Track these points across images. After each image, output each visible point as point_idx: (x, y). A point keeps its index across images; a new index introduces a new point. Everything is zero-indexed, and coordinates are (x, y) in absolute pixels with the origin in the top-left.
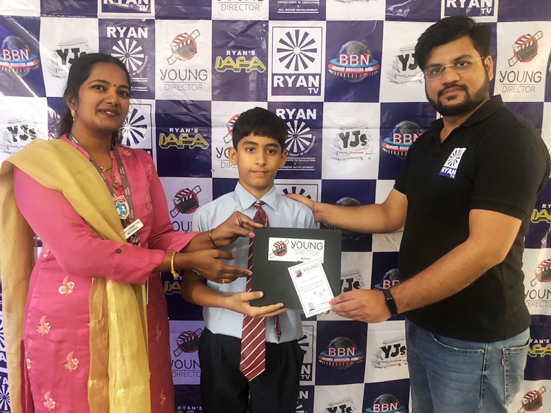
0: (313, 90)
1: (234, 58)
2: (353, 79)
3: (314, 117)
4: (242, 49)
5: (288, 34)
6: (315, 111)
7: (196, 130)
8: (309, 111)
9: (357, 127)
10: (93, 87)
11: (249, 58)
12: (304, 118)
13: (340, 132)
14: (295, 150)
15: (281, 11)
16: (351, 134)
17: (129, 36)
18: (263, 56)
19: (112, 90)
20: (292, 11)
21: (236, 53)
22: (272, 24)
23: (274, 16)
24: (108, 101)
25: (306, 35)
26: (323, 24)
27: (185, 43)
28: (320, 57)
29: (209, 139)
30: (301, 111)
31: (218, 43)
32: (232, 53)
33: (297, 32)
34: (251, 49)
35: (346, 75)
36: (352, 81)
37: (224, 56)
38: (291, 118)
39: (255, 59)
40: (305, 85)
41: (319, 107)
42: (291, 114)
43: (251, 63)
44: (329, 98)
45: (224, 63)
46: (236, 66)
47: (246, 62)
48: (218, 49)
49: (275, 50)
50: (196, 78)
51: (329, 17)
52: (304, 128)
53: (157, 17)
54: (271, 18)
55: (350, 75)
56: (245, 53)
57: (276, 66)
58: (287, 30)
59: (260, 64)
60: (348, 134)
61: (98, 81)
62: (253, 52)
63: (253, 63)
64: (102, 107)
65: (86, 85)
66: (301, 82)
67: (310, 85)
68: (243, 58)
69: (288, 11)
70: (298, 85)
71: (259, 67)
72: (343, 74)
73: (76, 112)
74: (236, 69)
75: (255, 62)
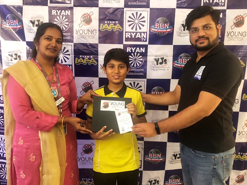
0: (143, 39)
3: (144, 51)
4: (112, 20)
5: (133, 14)
6: (144, 48)
7: (92, 57)
8: (141, 49)
9: (163, 56)
10: (46, 38)
11: (115, 24)
12: (139, 52)
13: (155, 58)
14: (135, 66)
15: (129, 3)
16: (160, 59)
17: (62, 14)
18: (122, 24)
19: (54, 40)
21: (109, 22)
22: (125, 9)
23: (126, 6)
24: (52, 45)
25: (141, 14)
26: (148, 9)
27: (87, 17)
28: (147, 24)
29: (97, 61)
30: (138, 48)
31: (101, 17)
32: (107, 22)
34: (116, 21)
35: (158, 33)
36: (161, 35)
37: (104, 24)
38: (133, 51)
39: (118, 25)
40: (140, 37)
41: (146, 47)
42: (133, 50)
43: (116, 27)
44: (150, 43)
45: (104, 27)
46: (109, 28)
47: (114, 26)
48: (101, 20)
49: (127, 21)
50: (92, 33)
51: (151, 7)
52: (139, 56)
53: (74, 6)
54: (125, 7)
55: (160, 33)
56: (113, 22)
57: (127, 28)
58: (132, 12)
59: (120, 27)
60: (159, 59)
61: (48, 36)
62: (117, 22)
63: (117, 27)
64: (49, 47)
65: (43, 37)
66: (138, 36)
67: (142, 37)
68: (113, 25)
70: (137, 37)
71: (120, 29)
72: (157, 32)
73: (38, 48)
74: (109, 30)
75: (118, 26)
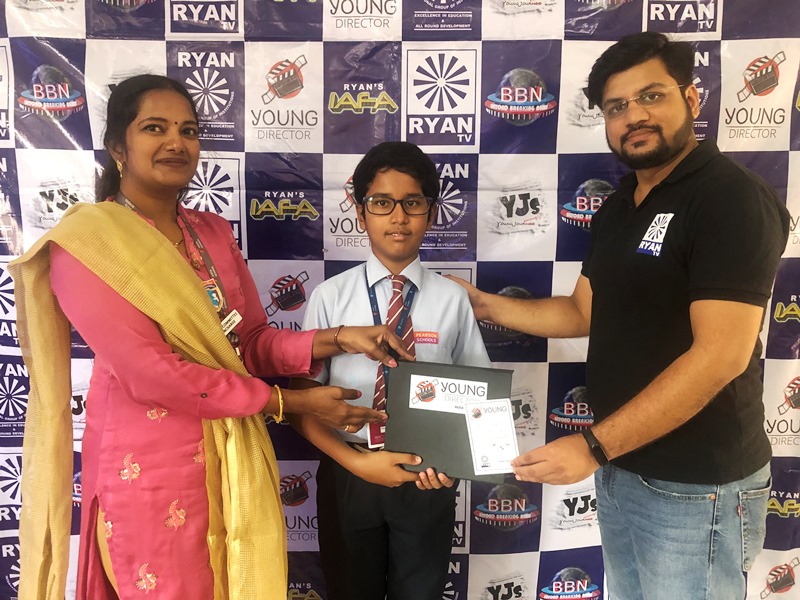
0: (463, 138)
1: (355, 94)
2: (519, 122)
3: (466, 175)
4: (366, 81)
5: (429, 61)
6: (467, 166)
7: (302, 195)
8: (458, 167)
9: (526, 189)
10: (146, 128)
12: (452, 176)
13: (502, 195)
14: (440, 222)
15: (418, 28)
16: (517, 197)
17: (208, 65)
18: (395, 91)
19: (173, 131)
20: (435, 27)
21: (357, 87)
22: (406, 46)
23: (409, 34)
24: (169, 147)
25: (454, 60)
26: (478, 45)
27: (286, 74)
28: (473, 91)
29: (319, 206)
30: (448, 166)
32: (351, 87)
33: (442, 57)
34: (378, 81)
35: (511, 116)
36: (517, 125)
37: (341, 92)
40: (453, 131)
41: (472, 160)
43: (378, 101)
44: (486, 148)
46: (357, 105)
47: (371, 100)
48: (332, 83)
49: (411, 83)
50: (302, 123)
51: (486, 35)
52: (452, 190)
53: (248, 38)
54: (405, 38)
55: (516, 115)
56: (369, 87)
57: (413, 104)
58: (428, 54)
59: (391, 101)
60: (513, 197)
61: (151, 119)
62: (381, 86)
63: (382, 101)
64: (163, 155)
66: (448, 126)
67: (460, 130)
68: (367, 94)
69: (429, 27)
70: (443, 131)
71: (388, 106)
72: (505, 115)
73: (124, 165)
74: (357, 110)
75: (384, 100)
